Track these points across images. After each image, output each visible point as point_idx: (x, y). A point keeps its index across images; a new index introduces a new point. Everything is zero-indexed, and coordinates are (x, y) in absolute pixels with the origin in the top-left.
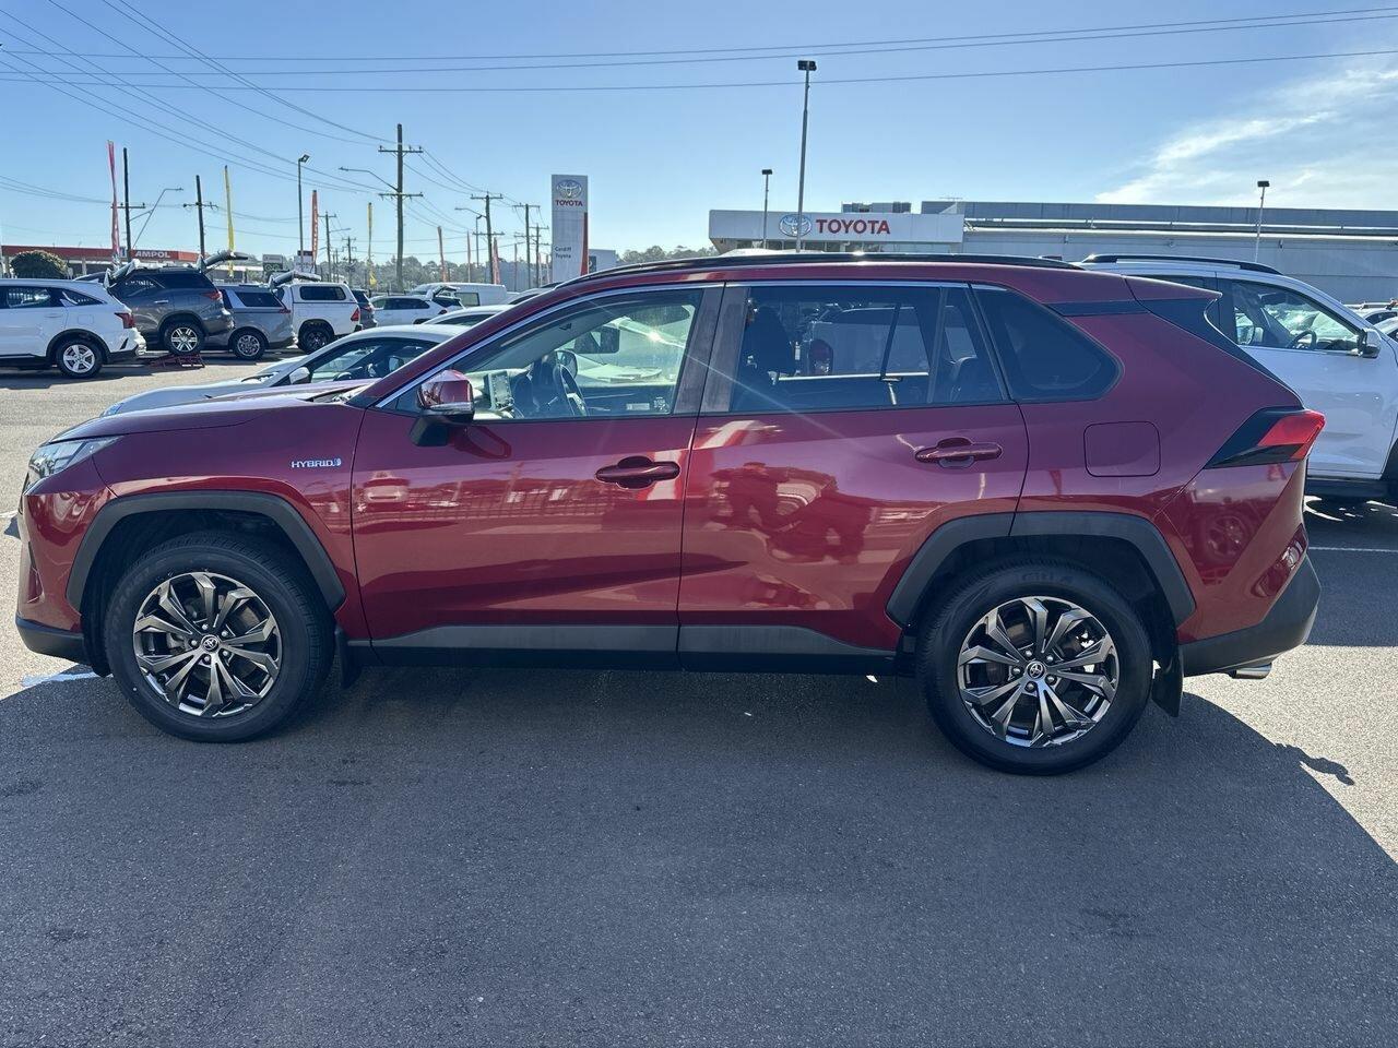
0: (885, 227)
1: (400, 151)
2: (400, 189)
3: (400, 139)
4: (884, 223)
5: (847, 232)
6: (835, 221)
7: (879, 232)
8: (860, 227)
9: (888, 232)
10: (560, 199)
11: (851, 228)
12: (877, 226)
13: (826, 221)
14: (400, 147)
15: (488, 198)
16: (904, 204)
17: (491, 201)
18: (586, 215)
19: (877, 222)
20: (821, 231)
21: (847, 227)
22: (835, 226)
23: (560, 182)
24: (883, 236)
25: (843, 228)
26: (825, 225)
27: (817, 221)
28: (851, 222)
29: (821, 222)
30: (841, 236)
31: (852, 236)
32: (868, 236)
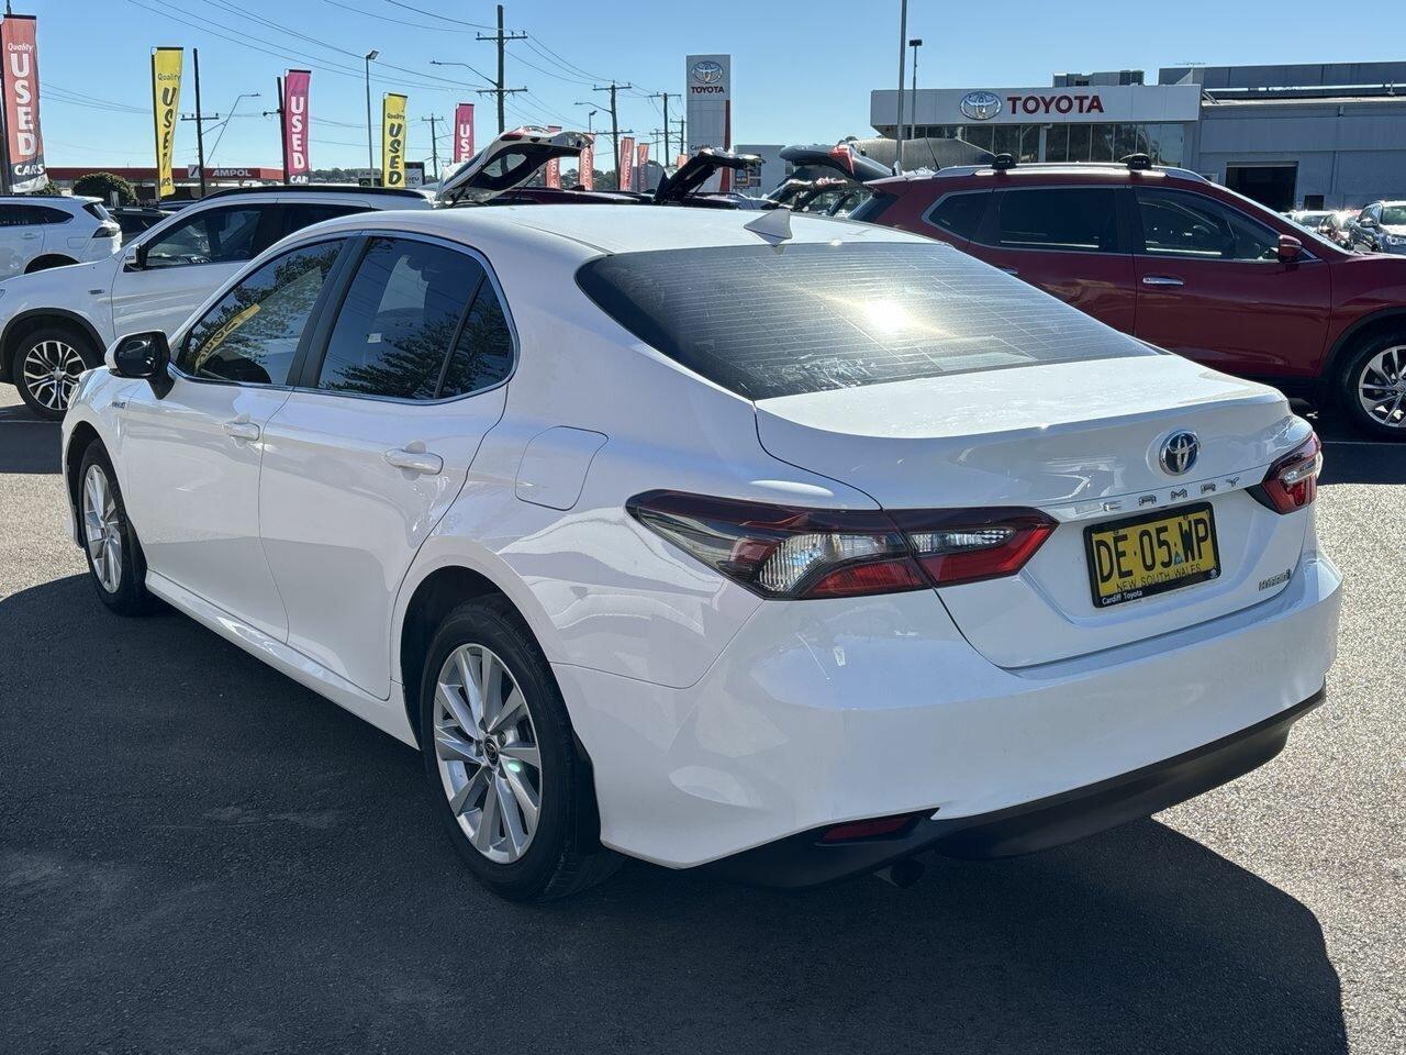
0: (1096, 104)
1: (501, 39)
2: (500, 84)
3: (501, 24)
4: (1096, 98)
5: (1047, 111)
6: (1032, 98)
7: (1089, 111)
8: (1064, 105)
9: (1101, 111)
10: (697, 85)
11: (1053, 107)
12: (1086, 103)
13: (1020, 99)
14: (501, 33)
15: (613, 88)
16: (1134, 73)
17: (617, 92)
18: (728, 103)
19: (1087, 98)
20: (1014, 112)
21: (1047, 105)
22: (1031, 105)
23: (696, 64)
24: (1094, 117)
25: (1042, 107)
26: (1019, 104)
27: (1009, 99)
28: (1053, 98)
29: (1014, 100)
30: (1040, 117)
31: (1055, 117)
32: (1074, 117)
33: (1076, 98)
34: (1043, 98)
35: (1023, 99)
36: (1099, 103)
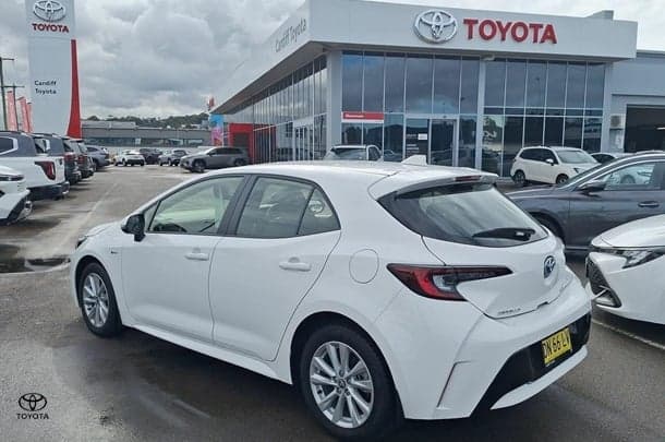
0: (550, 35)
4: (550, 28)
5: (503, 39)
6: (488, 22)
7: (542, 42)
8: (520, 33)
9: (555, 42)
11: (508, 34)
12: (541, 33)
13: (476, 22)
19: (541, 26)
20: (470, 37)
21: (504, 31)
24: (546, 49)
25: (498, 34)
26: (476, 28)
27: (466, 21)
28: (509, 24)
29: (470, 23)
30: (495, 45)
31: (509, 46)
32: (528, 47)
33: (532, 26)
34: (499, 23)
35: (480, 22)
36: (552, 33)
